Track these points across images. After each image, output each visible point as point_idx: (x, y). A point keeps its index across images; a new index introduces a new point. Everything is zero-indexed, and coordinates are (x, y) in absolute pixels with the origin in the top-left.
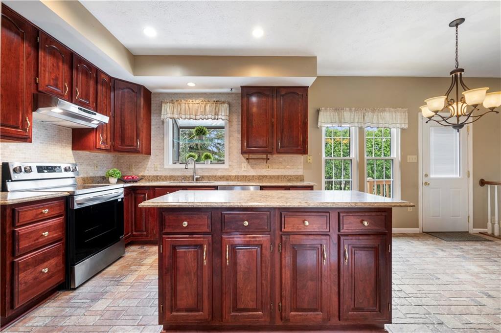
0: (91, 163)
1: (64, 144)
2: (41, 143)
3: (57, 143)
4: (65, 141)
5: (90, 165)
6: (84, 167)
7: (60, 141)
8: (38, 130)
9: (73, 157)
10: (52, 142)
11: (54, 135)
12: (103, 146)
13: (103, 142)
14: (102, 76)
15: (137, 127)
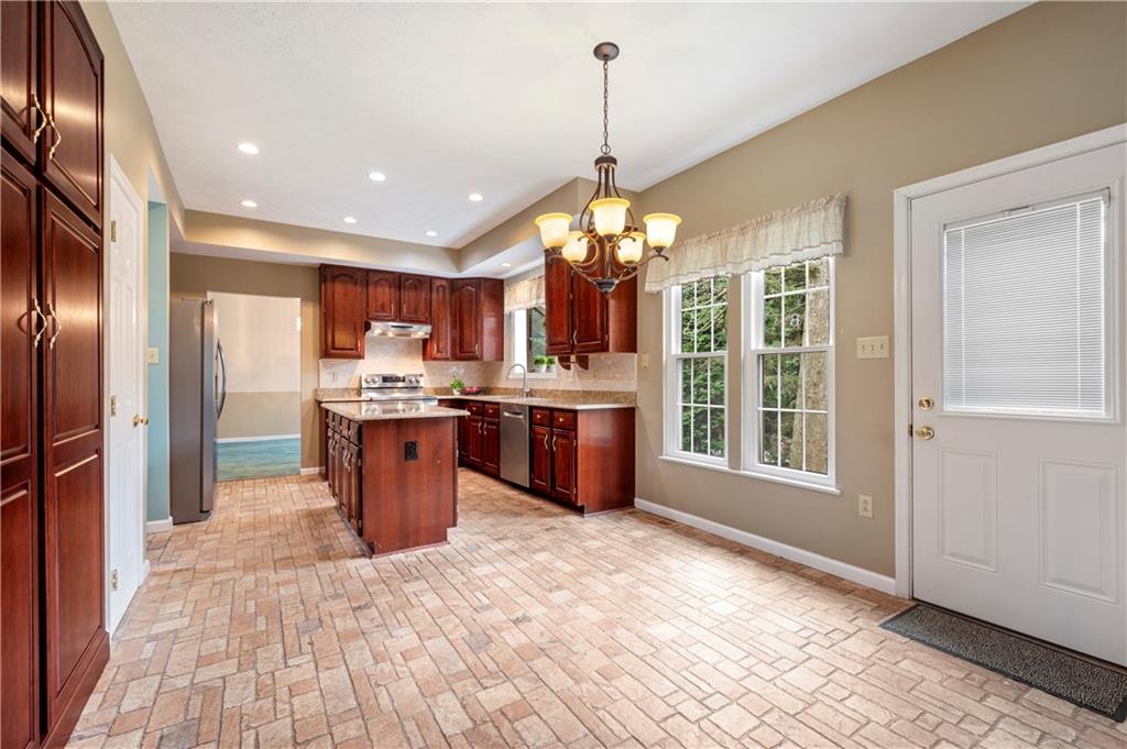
3: (407, 355)
4: (415, 352)
6: (442, 377)
7: (409, 353)
9: (425, 367)
10: (402, 355)
11: (403, 349)
12: (439, 355)
13: (438, 351)
14: (438, 283)
15: (476, 329)
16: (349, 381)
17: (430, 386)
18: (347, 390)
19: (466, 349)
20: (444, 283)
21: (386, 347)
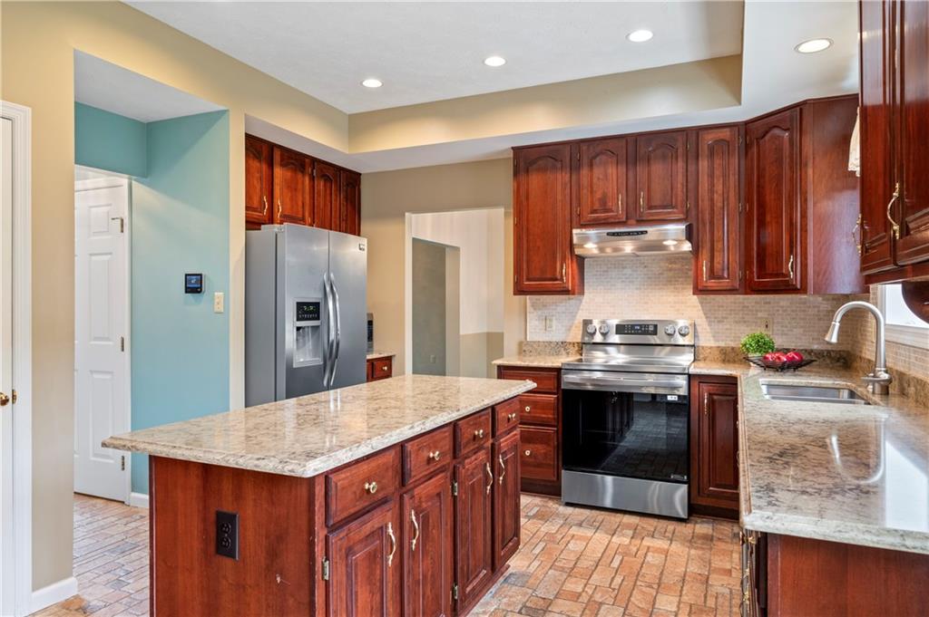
0: (747, 318)
1: (681, 286)
2: (637, 289)
3: (666, 285)
4: (681, 279)
5: (745, 322)
6: (728, 326)
7: (671, 281)
8: (633, 271)
9: (700, 308)
10: (656, 285)
11: (660, 274)
12: (712, 284)
13: (712, 274)
14: (709, 138)
15: (791, 224)
16: (569, 329)
17: (712, 344)
18: (564, 345)
19: (770, 265)
20: (726, 134)
21: (628, 271)
